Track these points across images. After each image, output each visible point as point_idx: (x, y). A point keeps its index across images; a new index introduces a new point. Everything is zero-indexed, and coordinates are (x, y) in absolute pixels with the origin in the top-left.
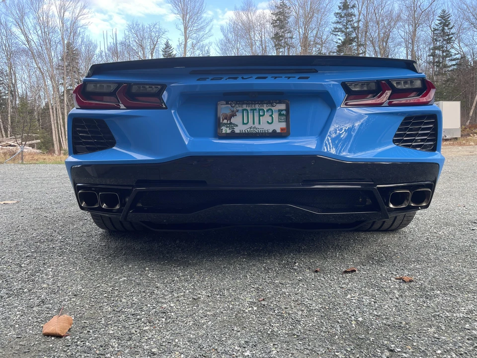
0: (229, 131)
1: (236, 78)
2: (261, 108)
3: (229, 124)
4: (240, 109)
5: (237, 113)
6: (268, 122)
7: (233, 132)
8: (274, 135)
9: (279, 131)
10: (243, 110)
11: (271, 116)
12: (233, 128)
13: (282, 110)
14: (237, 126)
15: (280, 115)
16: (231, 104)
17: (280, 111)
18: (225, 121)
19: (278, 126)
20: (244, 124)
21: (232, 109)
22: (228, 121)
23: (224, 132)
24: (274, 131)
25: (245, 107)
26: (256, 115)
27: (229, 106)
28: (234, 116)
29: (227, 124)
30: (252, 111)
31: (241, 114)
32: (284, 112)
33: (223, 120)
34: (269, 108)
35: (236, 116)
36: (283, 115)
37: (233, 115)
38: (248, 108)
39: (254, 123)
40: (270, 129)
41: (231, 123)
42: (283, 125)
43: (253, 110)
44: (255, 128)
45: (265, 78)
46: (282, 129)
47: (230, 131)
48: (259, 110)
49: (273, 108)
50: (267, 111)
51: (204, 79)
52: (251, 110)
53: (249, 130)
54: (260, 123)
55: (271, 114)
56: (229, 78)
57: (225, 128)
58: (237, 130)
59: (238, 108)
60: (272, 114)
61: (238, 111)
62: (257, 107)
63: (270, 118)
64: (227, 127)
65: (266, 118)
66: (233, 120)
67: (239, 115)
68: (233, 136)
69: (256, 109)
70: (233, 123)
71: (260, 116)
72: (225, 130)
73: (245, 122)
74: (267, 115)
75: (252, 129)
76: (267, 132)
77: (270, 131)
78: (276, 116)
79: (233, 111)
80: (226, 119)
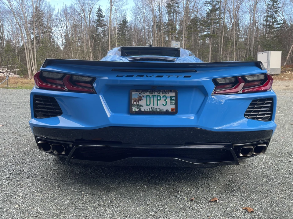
0: (137, 110)
1: (142, 76)
2: (159, 95)
3: (137, 105)
4: (145, 95)
6: (163, 104)
7: (140, 110)
8: (167, 113)
9: (170, 110)
10: (147, 96)
11: (165, 100)
12: (140, 108)
13: (172, 97)
14: (142, 106)
15: (171, 100)
16: (139, 92)
18: (135, 103)
19: (170, 107)
20: (147, 105)
21: (140, 95)
22: (136, 103)
23: (134, 110)
24: (167, 111)
25: (148, 94)
26: (156, 99)
27: (138, 93)
28: (140, 100)
29: (136, 105)
30: (153, 97)
31: (146, 98)
32: (174, 98)
33: (133, 102)
34: (164, 95)
35: (142, 99)
36: (173, 100)
37: (140, 99)
38: (150, 95)
39: (154, 105)
40: (164, 109)
41: (139, 105)
42: (173, 107)
43: (154, 96)
44: (154, 108)
45: (162, 76)
46: (172, 109)
47: (138, 109)
48: (158, 96)
49: (167, 95)
50: (163, 97)
51: (121, 76)
52: (152, 96)
53: (150, 109)
54: (158, 105)
55: (165, 99)
56: (138, 76)
57: (135, 108)
58: (143, 110)
59: (143, 95)
60: (166, 99)
61: (143, 97)
62: (156, 94)
63: (165, 102)
65: (162, 102)
66: (140, 103)
67: (144, 99)
68: (140, 113)
69: (155, 96)
70: (140, 104)
71: (158, 100)
72: (135, 109)
73: (148, 104)
74: (163, 99)
75: (152, 109)
76: (162, 111)
77: (164, 111)
78: (168, 100)
79: (140, 97)
80: (135, 101)
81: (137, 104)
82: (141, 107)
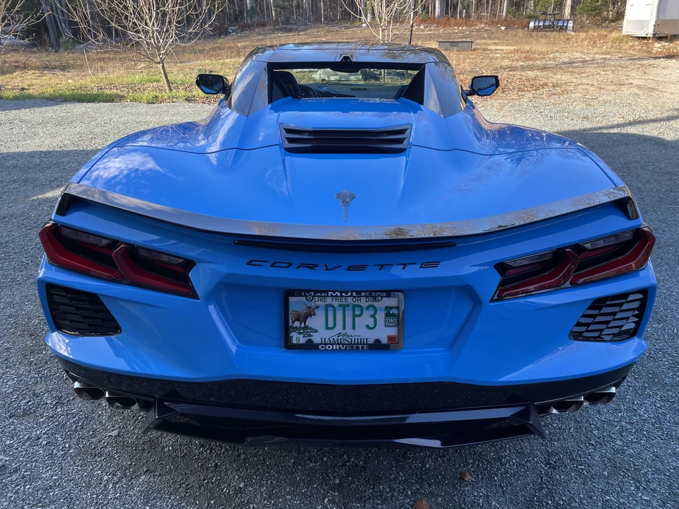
0: (303, 340)
2: (356, 303)
3: (303, 328)
4: (322, 304)
5: (316, 311)
6: (368, 326)
7: (310, 341)
8: (377, 346)
9: (384, 341)
10: (327, 306)
11: (373, 316)
12: (310, 336)
13: (391, 308)
14: (316, 331)
15: (388, 315)
16: (306, 296)
17: (388, 308)
18: (297, 324)
19: (384, 333)
20: (327, 328)
21: (309, 304)
22: (301, 324)
23: (294, 341)
24: (377, 341)
25: (329, 300)
26: (349, 314)
27: (304, 299)
28: (311, 315)
29: (300, 328)
30: (341, 308)
31: (324, 312)
32: (395, 311)
33: (293, 322)
34: (369, 303)
35: (315, 315)
36: (393, 315)
37: (310, 313)
38: (335, 304)
39: (344, 328)
40: (371, 337)
41: (306, 327)
42: (393, 331)
43: (344, 307)
44: (345, 334)
46: (390, 338)
47: (306, 339)
48: (354, 306)
49: (375, 304)
50: (368, 308)
52: (340, 306)
53: (336, 338)
54: (354, 328)
55: (372, 313)
57: (298, 335)
58: (316, 339)
60: (375, 313)
61: (317, 307)
62: (350, 300)
63: (372, 319)
64: (300, 333)
65: (366, 319)
66: (310, 322)
67: (320, 315)
68: (310, 346)
69: (348, 306)
70: (309, 326)
71: (355, 316)
72: (297, 338)
73: (330, 325)
74: (367, 314)
75: (341, 337)
76: (365, 341)
77: (371, 341)
78: (381, 316)
79: (310, 308)
80: (298, 320)
81: (303, 325)
82: (312, 334)
